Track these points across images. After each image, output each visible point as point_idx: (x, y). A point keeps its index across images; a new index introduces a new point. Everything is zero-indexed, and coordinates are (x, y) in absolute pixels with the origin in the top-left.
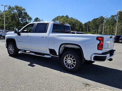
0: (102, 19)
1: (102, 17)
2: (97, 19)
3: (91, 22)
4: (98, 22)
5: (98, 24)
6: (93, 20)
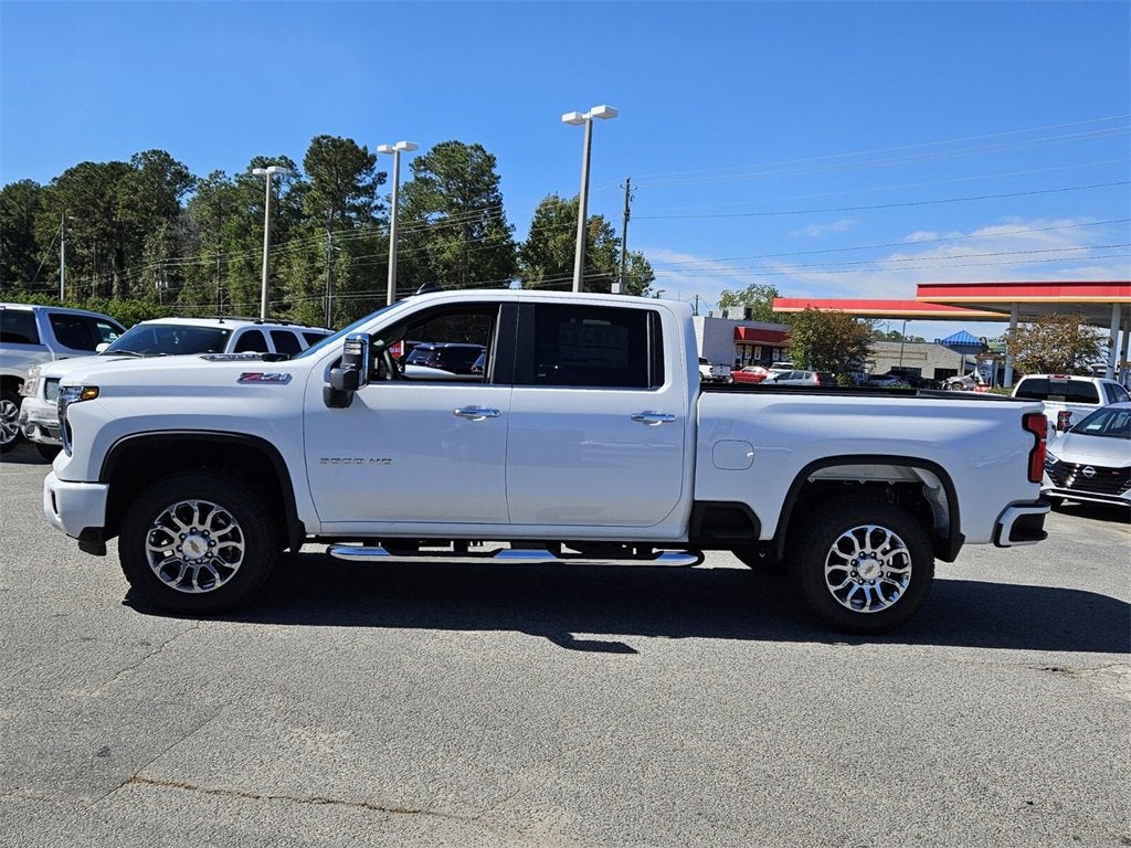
0: (163, 173)
1: (166, 159)
2: (116, 170)
3: (51, 198)
4: (131, 206)
5: (131, 217)
6: (70, 173)
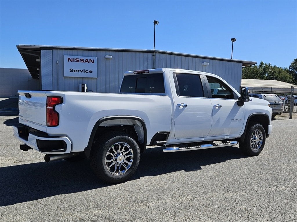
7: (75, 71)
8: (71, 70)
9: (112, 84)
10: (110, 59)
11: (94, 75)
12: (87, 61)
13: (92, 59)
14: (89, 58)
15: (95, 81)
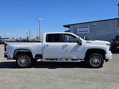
7: (81, 32)
8: (80, 31)
9: (97, 35)
10: (95, 25)
11: (89, 32)
12: (85, 27)
13: (88, 26)
14: (86, 26)
15: (89, 35)
